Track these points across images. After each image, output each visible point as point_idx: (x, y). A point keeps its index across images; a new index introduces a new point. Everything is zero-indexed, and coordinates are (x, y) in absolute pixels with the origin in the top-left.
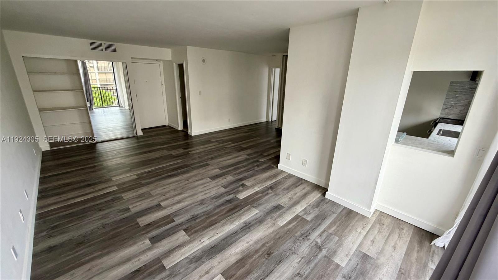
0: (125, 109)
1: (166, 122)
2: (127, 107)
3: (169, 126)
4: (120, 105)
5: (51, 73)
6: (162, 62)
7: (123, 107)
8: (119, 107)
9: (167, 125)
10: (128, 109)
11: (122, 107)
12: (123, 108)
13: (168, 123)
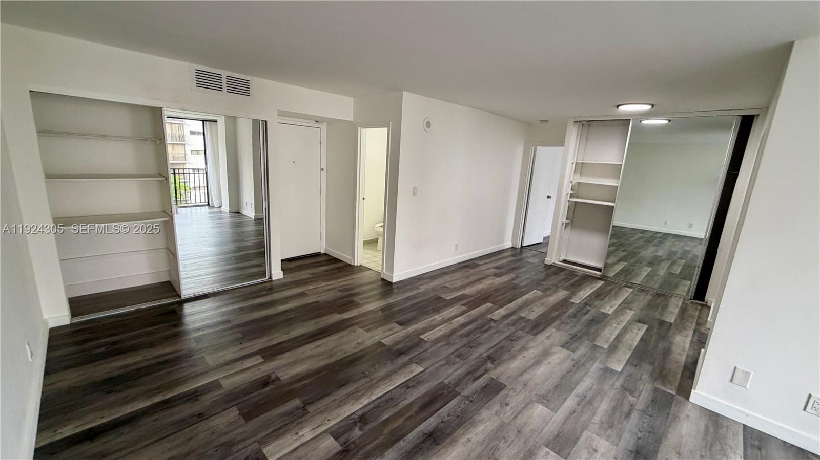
0: (221, 212)
1: (319, 246)
2: (226, 208)
3: (326, 254)
4: (210, 203)
5: (91, 135)
6: (325, 124)
7: (216, 206)
8: (207, 207)
9: (323, 251)
10: (228, 212)
11: (213, 207)
12: (218, 210)
13: (325, 249)
